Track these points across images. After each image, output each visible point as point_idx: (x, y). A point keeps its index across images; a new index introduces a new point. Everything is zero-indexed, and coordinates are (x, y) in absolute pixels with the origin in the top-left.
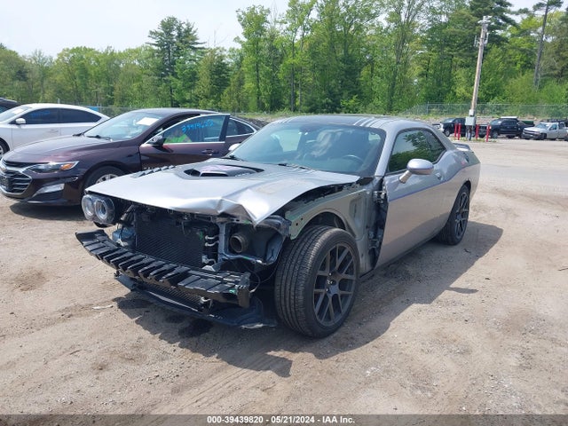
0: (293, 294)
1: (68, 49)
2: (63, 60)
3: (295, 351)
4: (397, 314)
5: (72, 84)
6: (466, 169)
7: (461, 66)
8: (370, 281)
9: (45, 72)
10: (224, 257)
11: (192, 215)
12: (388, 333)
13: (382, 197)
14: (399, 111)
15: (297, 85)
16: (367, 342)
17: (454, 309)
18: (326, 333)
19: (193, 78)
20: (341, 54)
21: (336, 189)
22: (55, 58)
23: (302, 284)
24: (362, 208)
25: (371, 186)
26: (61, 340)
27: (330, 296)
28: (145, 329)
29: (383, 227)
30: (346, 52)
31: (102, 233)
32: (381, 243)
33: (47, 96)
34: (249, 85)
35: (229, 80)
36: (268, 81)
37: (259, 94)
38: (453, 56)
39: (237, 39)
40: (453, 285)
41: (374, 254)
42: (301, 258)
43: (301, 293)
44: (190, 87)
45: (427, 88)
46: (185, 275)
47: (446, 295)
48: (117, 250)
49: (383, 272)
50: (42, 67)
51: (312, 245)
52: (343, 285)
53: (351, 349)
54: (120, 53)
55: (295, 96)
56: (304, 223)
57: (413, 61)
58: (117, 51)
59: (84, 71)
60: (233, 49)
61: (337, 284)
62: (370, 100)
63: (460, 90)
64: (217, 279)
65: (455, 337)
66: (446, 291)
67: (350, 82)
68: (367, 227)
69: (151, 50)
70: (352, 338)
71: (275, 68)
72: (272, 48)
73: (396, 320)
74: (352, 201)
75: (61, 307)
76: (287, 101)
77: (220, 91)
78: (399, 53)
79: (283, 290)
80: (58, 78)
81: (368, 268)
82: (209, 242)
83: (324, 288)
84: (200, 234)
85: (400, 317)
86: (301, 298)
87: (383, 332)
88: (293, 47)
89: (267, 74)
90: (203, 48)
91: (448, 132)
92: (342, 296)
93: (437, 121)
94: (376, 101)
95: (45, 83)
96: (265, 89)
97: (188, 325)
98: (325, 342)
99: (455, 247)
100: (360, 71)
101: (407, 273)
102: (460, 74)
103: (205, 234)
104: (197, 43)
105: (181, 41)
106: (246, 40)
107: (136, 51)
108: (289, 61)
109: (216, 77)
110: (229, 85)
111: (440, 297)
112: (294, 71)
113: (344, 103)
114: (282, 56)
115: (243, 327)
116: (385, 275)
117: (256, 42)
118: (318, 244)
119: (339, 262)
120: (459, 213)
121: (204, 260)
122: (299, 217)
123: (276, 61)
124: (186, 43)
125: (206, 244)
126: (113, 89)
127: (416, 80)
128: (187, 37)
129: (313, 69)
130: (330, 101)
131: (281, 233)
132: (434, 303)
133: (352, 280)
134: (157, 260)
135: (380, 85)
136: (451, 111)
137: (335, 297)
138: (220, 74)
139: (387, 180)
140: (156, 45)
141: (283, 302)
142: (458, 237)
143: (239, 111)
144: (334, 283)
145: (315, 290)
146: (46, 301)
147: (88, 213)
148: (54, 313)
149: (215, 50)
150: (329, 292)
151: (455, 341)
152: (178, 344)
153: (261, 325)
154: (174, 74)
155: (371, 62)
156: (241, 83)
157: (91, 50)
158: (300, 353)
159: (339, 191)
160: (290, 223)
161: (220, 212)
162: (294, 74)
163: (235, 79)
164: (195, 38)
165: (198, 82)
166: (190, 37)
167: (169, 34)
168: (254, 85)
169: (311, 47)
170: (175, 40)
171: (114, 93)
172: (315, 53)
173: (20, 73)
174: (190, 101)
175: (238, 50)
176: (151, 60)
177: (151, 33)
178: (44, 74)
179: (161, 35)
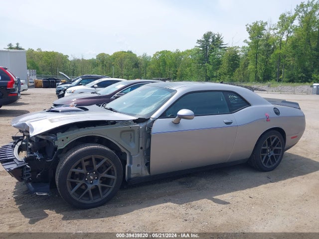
1: (158, 52)
2: (156, 57)
5: (158, 69)
9: (146, 61)
19: (219, 63)
22: (152, 56)
34: (251, 66)
35: (239, 64)
36: (263, 64)
37: (256, 72)
39: (245, 41)
44: (217, 69)
54: (183, 52)
55: (280, 73)
58: (181, 51)
59: (165, 63)
60: (244, 47)
69: (198, 50)
71: (267, 57)
72: (268, 45)
76: (274, 76)
77: (234, 70)
80: (152, 66)
88: (281, 43)
89: (263, 60)
90: (226, 47)
95: (147, 69)
96: (260, 69)
104: (223, 45)
105: (214, 44)
106: (250, 41)
107: (191, 51)
108: (277, 51)
109: (232, 63)
110: (239, 67)
112: (280, 58)
114: (273, 49)
117: (257, 42)
123: (269, 52)
124: (217, 45)
126: (177, 71)
128: (217, 41)
129: (294, 56)
130: (304, 75)
138: (234, 60)
140: (200, 47)
143: (243, 82)
149: (232, 48)
154: (209, 62)
156: (246, 66)
157: (169, 51)
162: (280, 60)
163: (243, 64)
164: (222, 42)
165: (221, 66)
166: (219, 42)
167: (207, 41)
168: (253, 67)
169: (293, 43)
170: (211, 43)
171: (177, 73)
172: (296, 46)
173: (136, 64)
174: (216, 77)
175: (247, 47)
176: (197, 55)
177: (198, 41)
178: (146, 64)
179: (203, 41)
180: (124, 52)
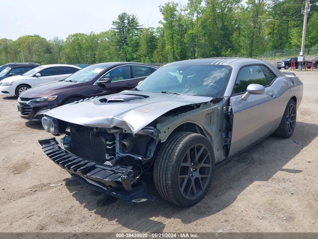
0: (164, 179)
1: (71, 35)
2: (69, 41)
3: (168, 217)
4: (243, 189)
5: (74, 54)
6: (292, 89)
7: (294, 27)
8: (228, 165)
9: (60, 48)
10: (119, 155)
11: (97, 128)
12: (235, 204)
13: (229, 110)
14: (256, 56)
15: (195, 45)
16: (219, 211)
17: (284, 185)
18: (190, 204)
19: (137, 45)
20: (220, 25)
21: (195, 107)
22: (65, 40)
23: (169, 172)
24: (216, 119)
25: (221, 104)
26: (25, 208)
27: (193, 179)
28: (77, 200)
29: (231, 130)
30: (223, 24)
31: (54, 139)
32: (230, 142)
33: (62, 61)
34: (168, 47)
35: (157, 45)
36: (179, 44)
37: (174, 52)
38: (288, 21)
39: (160, 22)
40: (284, 167)
41: (226, 148)
42: (169, 154)
43: (169, 179)
44: (136, 51)
45: (273, 41)
46: (93, 168)
47: (279, 174)
48: (58, 151)
49: (236, 159)
50: (58, 46)
51: (176, 146)
52: (202, 171)
53: (208, 215)
54: (98, 35)
55: (195, 51)
56: (170, 131)
57: (264, 26)
58: (96, 34)
59: (80, 46)
60: (159, 28)
61: (198, 171)
62: (239, 51)
63: (294, 41)
64: (112, 171)
65: (282, 207)
66: (279, 172)
67: (226, 41)
68: (220, 131)
69: (114, 32)
70: (209, 207)
71: (182, 36)
72: (180, 25)
73: (241, 194)
74: (207, 114)
75: (32, 185)
76: (190, 55)
77: (152, 52)
78: (255, 22)
79: (158, 177)
80: (67, 51)
81: (223, 157)
82: (110, 145)
83: (187, 174)
84: (103, 140)
85: (244, 192)
86: (170, 182)
87: (232, 203)
88: (192, 24)
89: (178, 40)
90: (142, 28)
91: (287, 67)
92: (202, 179)
93: (280, 61)
94: (242, 51)
95: (61, 54)
96: (177, 49)
97: (103, 197)
98: (190, 210)
99: (288, 139)
100: (232, 34)
101: (253, 159)
102: (294, 31)
103: (107, 140)
104: (138, 26)
105: (130, 26)
106: (165, 22)
107: (106, 33)
108: (190, 32)
109: (150, 44)
110: (157, 48)
111: (274, 176)
112: (193, 37)
113: (223, 53)
114: (186, 29)
115: (133, 201)
116: (238, 161)
117: (171, 23)
118: (180, 145)
119: (198, 156)
120: (289, 117)
121: (107, 157)
122: (166, 127)
123: (183, 33)
124: (133, 26)
125: (108, 147)
126: (95, 55)
127: (266, 37)
128: (133, 23)
129: (204, 35)
130: (215, 53)
131: (155, 138)
132: (270, 180)
133: (209, 168)
134: (84, 160)
135: (244, 41)
136: (289, 54)
137: (197, 180)
138: (152, 42)
139: (233, 99)
140: (116, 29)
141: (159, 185)
142: (290, 133)
143: (163, 62)
144: (196, 170)
145: (180, 176)
146: (26, 181)
147: (46, 127)
148: (27, 189)
149: (148, 29)
150: (192, 176)
151: (283, 210)
152: (94, 211)
153: (146, 200)
154: (127, 44)
155: (239, 28)
156: (163, 46)
157: (83, 34)
158: (172, 219)
159: (197, 108)
160: (159, 132)
161: (112, 126)
162: (193, 39)
163: (160, 45)
164: (137, 23)
165: (140, 48)
166: (135, 23)
167: (123, 22)
168: (171, 47)
169: (202, 23)
170: (127, 25)
171: (96, 57)
172: (205, 26)
173: (47, 49)
174: (136, 59)
175: (161, 28)
176: (114, 37)
177: (114, 22)
178: (60, 49)
179: (119, 23)
180: (31, 36)
